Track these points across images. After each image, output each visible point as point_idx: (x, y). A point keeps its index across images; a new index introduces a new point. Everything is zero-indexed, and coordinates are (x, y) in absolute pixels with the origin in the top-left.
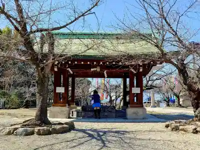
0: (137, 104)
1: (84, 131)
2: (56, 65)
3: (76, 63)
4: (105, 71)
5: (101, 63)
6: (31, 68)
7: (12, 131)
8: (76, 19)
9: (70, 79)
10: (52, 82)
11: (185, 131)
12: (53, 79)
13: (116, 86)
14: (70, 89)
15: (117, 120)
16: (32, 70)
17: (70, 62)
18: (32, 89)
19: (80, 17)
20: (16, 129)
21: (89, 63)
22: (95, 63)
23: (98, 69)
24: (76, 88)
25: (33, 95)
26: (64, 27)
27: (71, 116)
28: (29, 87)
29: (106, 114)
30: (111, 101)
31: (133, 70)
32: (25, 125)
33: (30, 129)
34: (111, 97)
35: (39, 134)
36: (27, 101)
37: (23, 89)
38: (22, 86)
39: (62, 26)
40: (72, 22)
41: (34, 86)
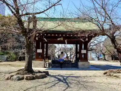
0: (84, 59)
1: (55, 77)
2: (37, 36)
3: (49, 35)
4: (66, 40)
5: (64, 35)
6: (22, 38)
7: (9, 78)
8: (50, 8)
9: (45, 45)
10: (35, 46)
11: (117, 77)
12: (35, 45)
13: (71, 49)
14: (45, 50)
15: (73, 69)
16: (23, 39)
17: (45, 35)
18: (23, 50)
19: (52, 6)
20: (12, 76)
21: (57, 35)
22: (60, 35)
23: (62, 39)
24: (48, 50)
25: (24, 53)
26: (43, 12)
27: (46, 66)
28: (21, 49)
29: (66, 65)
30: (67, 57)
31: (82, 40)
32: (18, 73)
33: (21, 76)
34: (67, 55)
35: (27, 79)
36: (20, 57)
37: (18, 50)
38: (17, 48)
39: (41, 11)
40: (48, 9)
41: (24, 48)
